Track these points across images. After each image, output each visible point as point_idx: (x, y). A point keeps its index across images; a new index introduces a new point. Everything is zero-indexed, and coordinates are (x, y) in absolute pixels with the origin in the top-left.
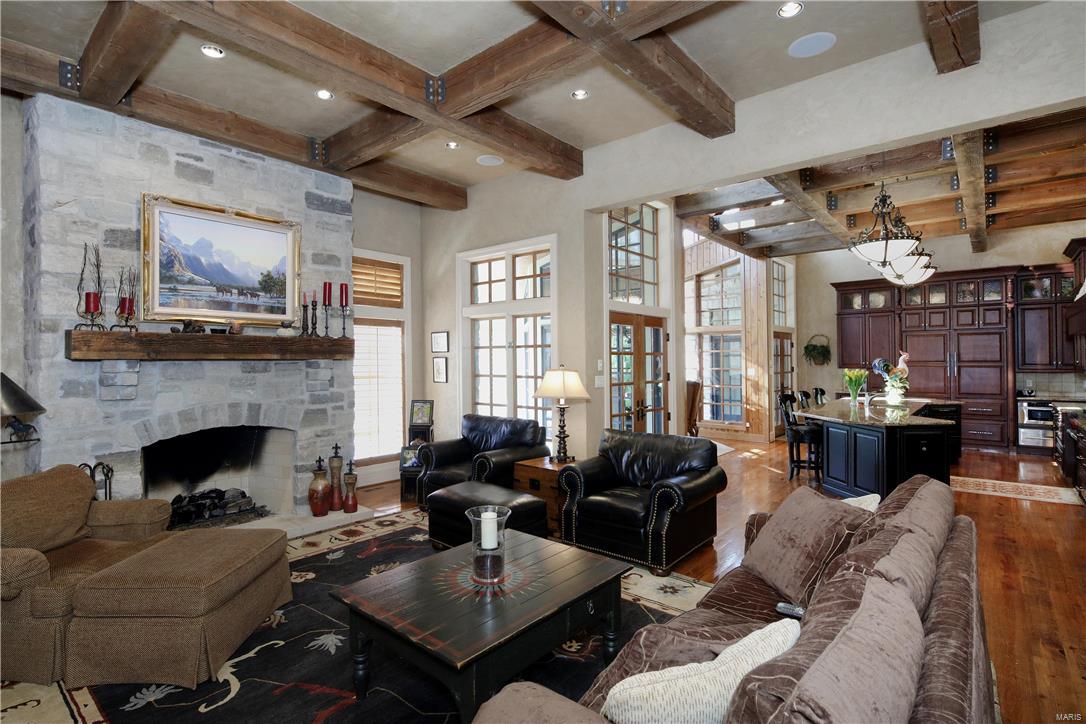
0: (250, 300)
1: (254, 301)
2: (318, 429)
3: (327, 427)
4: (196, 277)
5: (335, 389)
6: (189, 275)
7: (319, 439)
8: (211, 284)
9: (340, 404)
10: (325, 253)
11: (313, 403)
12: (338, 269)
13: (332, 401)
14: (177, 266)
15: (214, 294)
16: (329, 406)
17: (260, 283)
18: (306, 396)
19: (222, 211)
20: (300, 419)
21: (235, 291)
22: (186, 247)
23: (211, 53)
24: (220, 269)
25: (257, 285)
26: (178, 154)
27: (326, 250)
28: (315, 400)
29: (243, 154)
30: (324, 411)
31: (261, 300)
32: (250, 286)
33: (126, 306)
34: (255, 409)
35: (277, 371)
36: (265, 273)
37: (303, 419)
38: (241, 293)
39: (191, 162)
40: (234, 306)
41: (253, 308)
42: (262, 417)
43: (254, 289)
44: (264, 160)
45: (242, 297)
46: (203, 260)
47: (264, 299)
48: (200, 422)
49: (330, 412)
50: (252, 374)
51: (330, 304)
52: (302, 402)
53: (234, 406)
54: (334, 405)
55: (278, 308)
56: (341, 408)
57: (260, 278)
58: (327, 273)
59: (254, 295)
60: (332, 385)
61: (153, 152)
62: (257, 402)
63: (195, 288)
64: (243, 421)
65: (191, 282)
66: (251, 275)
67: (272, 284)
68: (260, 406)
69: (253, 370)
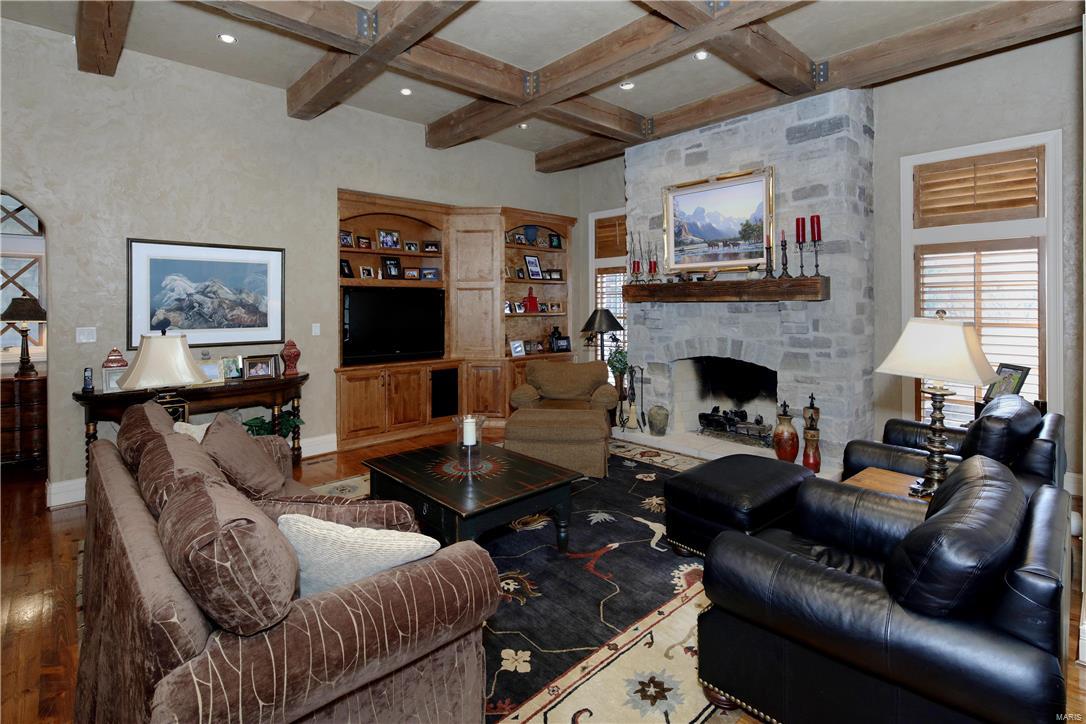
0: (733, 250)
1: (736, 250)
2: (800, 373)
3: (811, 373)
4: (695, 239)
5: (821, 334)
6: (691, 237)
7: (799, 385)
8: (705, 242)
9: (827, 351)
10: (808, 186)
11: (793, 346)
12: (826, 198)
13: (815, 346)
14: (684, 233)
15: (706, 249)
16: (812, 352)
17: (740, 233)
18: (785, 338)
19: (707, 181)
20: (779, 360)
21: (721, 244)
22: (689, 218)
23: (628, 87)
24: (710, 228)
25: (738, 236)
26: (687, 149)
27: (809, 182)
28: (795, 343)
29: (731, 123)
30: (806, 356)
31: (742, 247)
32: (732, 237)
33: (653, 267)
34: (737, 344)
35: (757, 311)
36: (744, 223)
37: (783, 361)
38: (725, 245)
39: (695, 150)
40: (721, 257)
41: (734, 256)
42: (743, 352)
43: (736, 239)
44: (746, 119)
45: (726, 248)
46: (699, 224)
47: (744, 247)
48: (698, 350)
49: (813, 358)
50: (736, 314)
51: (819, 239)
52: (782, 343)
53: (722, 340)
54: (819, 351)
55: (756, 252)
56: (828, 355)
57: (740, 228)
58: (810, 206)
59: (735, 245)
60: (816, 328)
61: (672, 156)
62: (740, 339)
63: (696, 246)
64: (728, 355)
65: (692, 243)
66: (733, 227)
67: (751, 231)
68: (742, 342)
69: (738, 311)
